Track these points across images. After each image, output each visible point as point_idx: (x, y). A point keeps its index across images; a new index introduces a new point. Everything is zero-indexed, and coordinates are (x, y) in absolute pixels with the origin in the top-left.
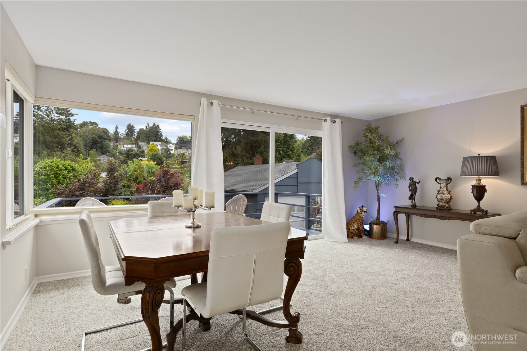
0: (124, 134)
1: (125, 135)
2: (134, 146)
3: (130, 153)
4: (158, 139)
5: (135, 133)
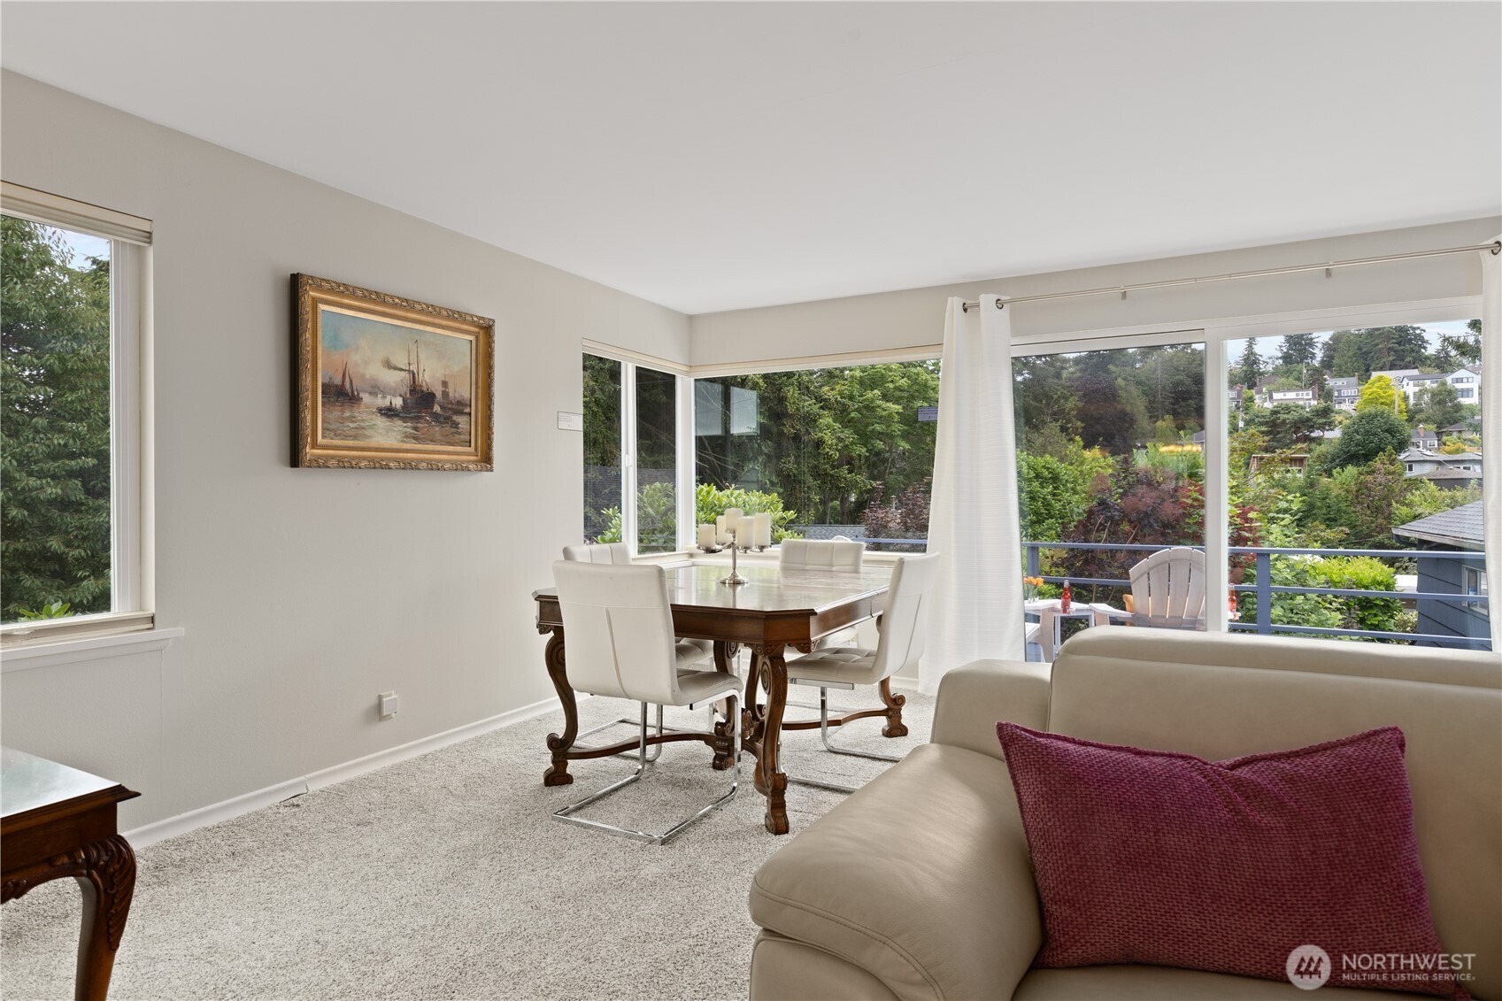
0: (1277, 358)
1: (1281, 361)
2: (1308, 394)
3: (1279, 418)
4: (1408, 359)
5: (1316, 351)
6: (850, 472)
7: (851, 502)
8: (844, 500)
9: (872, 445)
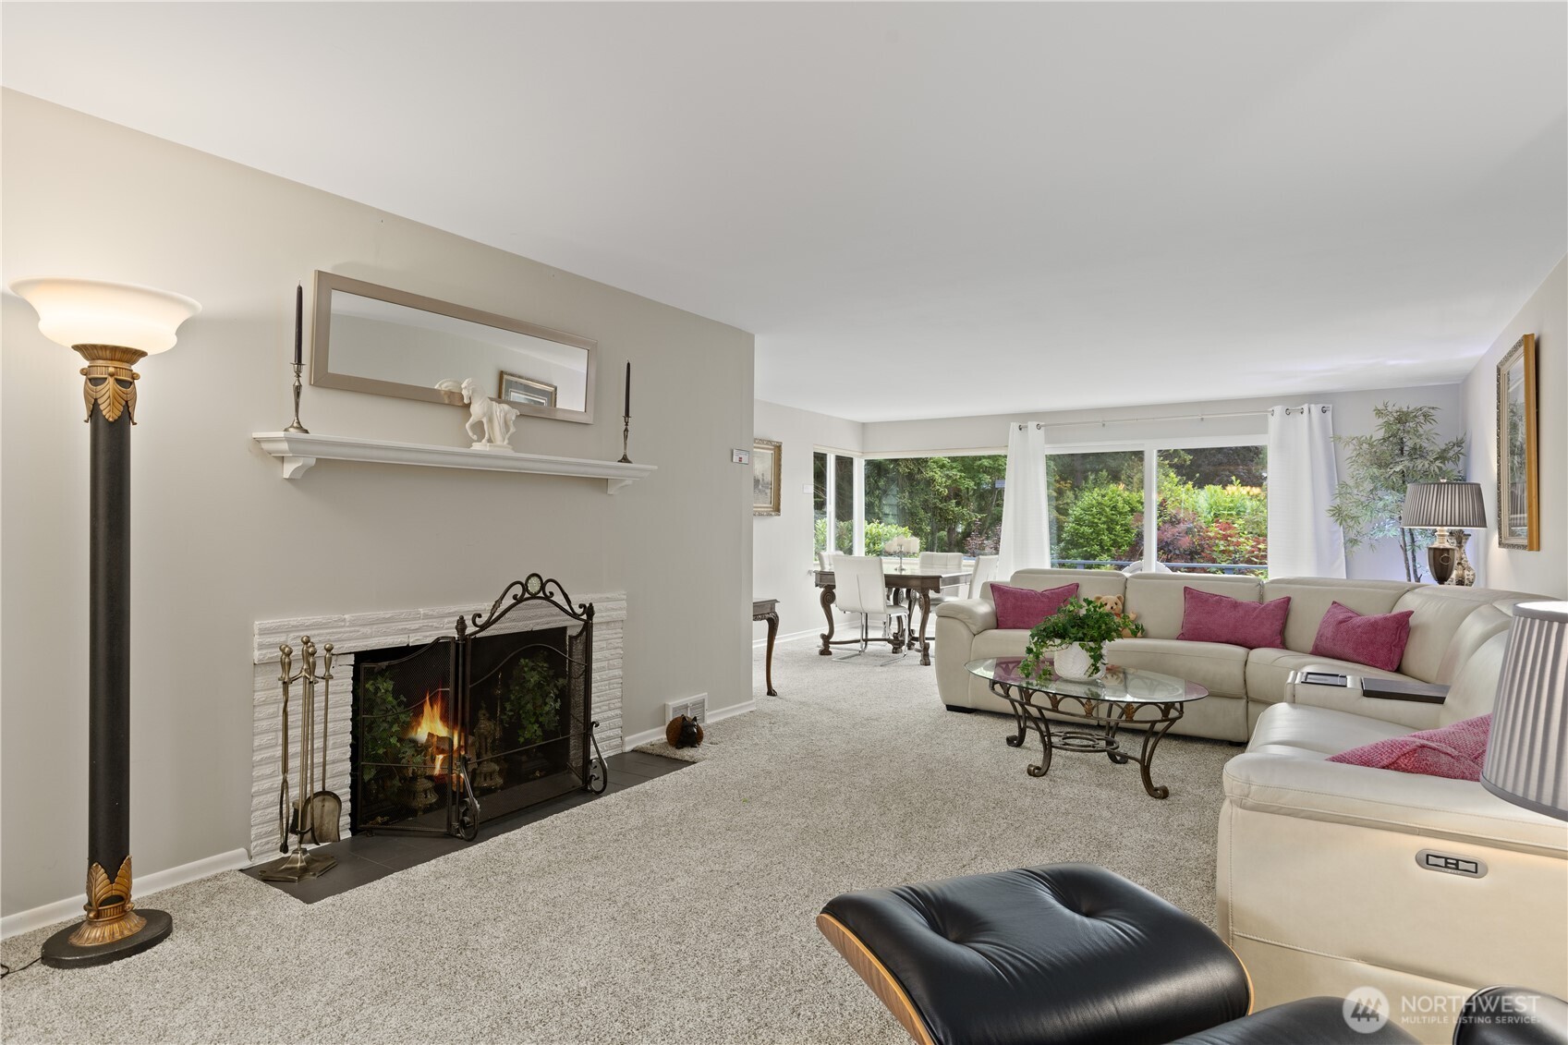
6: (958, 504)
7: (959, 533)
8: (951, 531)
9: (980, 479)
